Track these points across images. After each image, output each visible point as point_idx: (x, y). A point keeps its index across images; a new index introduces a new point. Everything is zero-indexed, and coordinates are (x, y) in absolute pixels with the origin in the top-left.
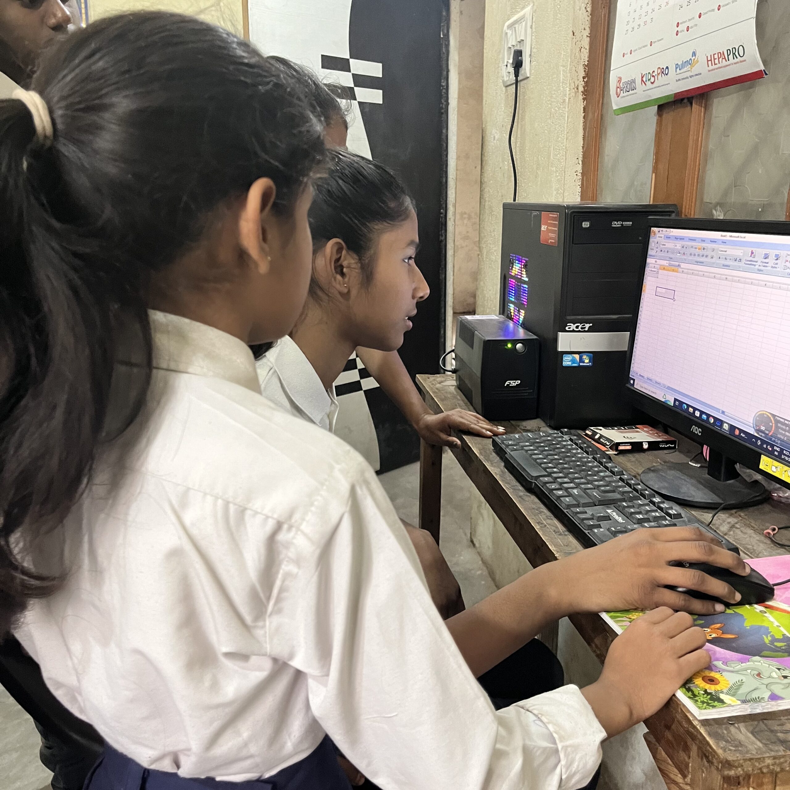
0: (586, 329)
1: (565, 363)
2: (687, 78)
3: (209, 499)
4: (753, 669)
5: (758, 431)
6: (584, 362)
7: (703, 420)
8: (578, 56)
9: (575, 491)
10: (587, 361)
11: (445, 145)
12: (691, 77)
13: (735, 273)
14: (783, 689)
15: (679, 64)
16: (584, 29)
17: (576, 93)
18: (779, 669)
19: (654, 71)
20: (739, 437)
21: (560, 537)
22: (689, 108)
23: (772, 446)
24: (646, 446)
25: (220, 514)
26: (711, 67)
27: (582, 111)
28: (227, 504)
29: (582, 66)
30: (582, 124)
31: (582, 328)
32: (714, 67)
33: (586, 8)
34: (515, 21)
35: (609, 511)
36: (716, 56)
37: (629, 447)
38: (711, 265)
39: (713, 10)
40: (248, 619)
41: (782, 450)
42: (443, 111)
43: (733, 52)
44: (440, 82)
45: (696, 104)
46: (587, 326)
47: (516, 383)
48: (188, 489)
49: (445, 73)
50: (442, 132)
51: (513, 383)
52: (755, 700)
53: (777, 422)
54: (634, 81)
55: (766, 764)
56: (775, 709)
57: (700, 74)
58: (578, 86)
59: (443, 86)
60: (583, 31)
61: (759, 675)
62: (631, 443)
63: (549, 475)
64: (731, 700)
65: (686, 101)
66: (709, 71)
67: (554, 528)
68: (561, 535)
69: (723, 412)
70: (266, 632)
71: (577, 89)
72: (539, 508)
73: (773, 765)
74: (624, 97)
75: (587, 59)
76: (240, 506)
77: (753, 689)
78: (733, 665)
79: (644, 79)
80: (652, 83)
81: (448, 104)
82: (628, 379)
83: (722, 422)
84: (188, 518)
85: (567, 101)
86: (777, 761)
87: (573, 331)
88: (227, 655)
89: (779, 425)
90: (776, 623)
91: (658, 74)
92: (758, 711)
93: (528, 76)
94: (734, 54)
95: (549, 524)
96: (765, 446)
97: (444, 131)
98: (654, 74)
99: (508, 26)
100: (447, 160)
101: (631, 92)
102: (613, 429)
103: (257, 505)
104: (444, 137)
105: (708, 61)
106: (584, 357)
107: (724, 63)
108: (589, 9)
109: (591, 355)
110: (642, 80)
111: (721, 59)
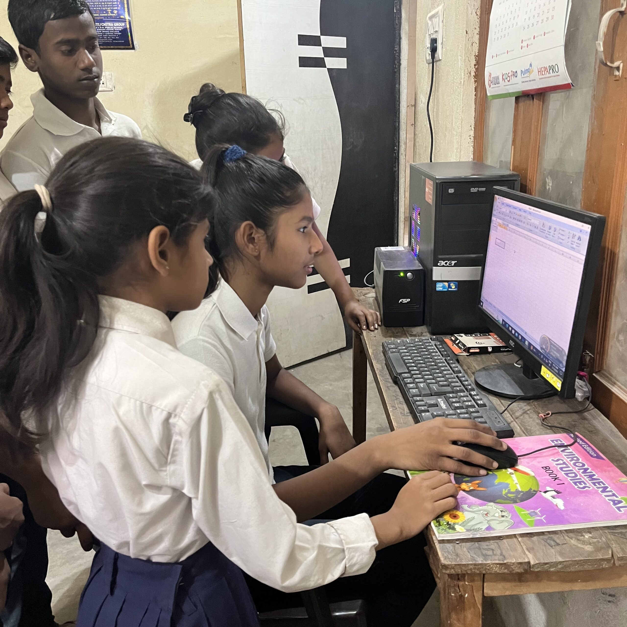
0: (453, 265)
1: (438, 289)
2: (527, 81)
3: (132, 401)
4: (485, 511)
5: (542, 348)
6: (451, 288)
7: (515, 336)
8: (471, 49)
9: (422, 385)
10: (453, 287)
11: (398, 96)
12: (530, 81)
13: (534, 236)
14: (498, 523)
15: (523, 70)
16: (475, 29)
17: (469, 77)
18: (502, 511)
19: (509, 73)
20: (532, 351)
21: (403, 417)
22: (532, 101)
23: (548, 360)
24: (490, 350)
25: (138, 409)
26: (540, 77)
27: (474, 90)
28: (142, 403)
29: (474, 56)
30: (473, 101)
31: (449, 264)
32: (542, 76)
33: (476, 13)
34: (433, 15)
35: (439, 400)
36: (543, 69)
37: (478, 351)
38: (524, 228)
39: (541, 35)
40: (156, 466)
41: (552, 363)
42: (396, 70)
43: (552, 68)
44: (394, 48)
45: (537, 99)
46: (453, 262)
47: (407, 301)
48: (122, 396)
49: (398, 40)
50: (395, 87)
51: (405, 301)
52: (475, 530)
53: (551, 344)
54: (498, 78)
55: (469, 568)
56: (489, 535)
57: (535, 80)
58: (470, 71)
59: (396, 51)
60: (474, 30)
61: (486, 514)
62: (479, 348)
63: (409, 372)
64: (460, 529)
65: (530, 96)
66: (540, 79)
67: (401, 411)
68: (404, 415)
69: (526, 333)
70: (167, 474)
71: (470, 74)
72: (398, 395)
73: (474, 569)
74: (493, 88)
75: (477, 51)
76: (149, 404)
77: (479, 522)
78: (473, 508)
79: (504, 78)
80: (509, 81)
81: (400, 64)
82: (480, 301)
83: (525, 340)
84: (121, 412)
85: (463, 82)
86: (477, 567)
87: (443, 266)
88: (147, 486)
89: (552, 346)
90: (516, 481)
91: (512, 75)
92: (477, 536)
93: (440, 59)
94: (553, 70)
95: (400, 408)
96: (544, 359)
97: (397, 86)
98: (510, 75)
99: (429, 18)
100: (399, 109)
101: (497, 85)
102: (471, 336)
103: (157, 404)
104: (397, 91)
105: (539, 72)
106: (452, 284)
107: (548, 75)
108: (479, 13)
109: (457, 283)
110: (503, 78)
111: (545, 72)
